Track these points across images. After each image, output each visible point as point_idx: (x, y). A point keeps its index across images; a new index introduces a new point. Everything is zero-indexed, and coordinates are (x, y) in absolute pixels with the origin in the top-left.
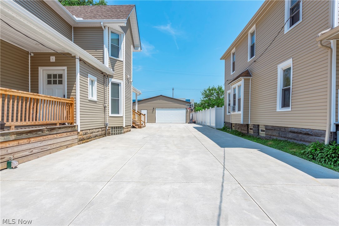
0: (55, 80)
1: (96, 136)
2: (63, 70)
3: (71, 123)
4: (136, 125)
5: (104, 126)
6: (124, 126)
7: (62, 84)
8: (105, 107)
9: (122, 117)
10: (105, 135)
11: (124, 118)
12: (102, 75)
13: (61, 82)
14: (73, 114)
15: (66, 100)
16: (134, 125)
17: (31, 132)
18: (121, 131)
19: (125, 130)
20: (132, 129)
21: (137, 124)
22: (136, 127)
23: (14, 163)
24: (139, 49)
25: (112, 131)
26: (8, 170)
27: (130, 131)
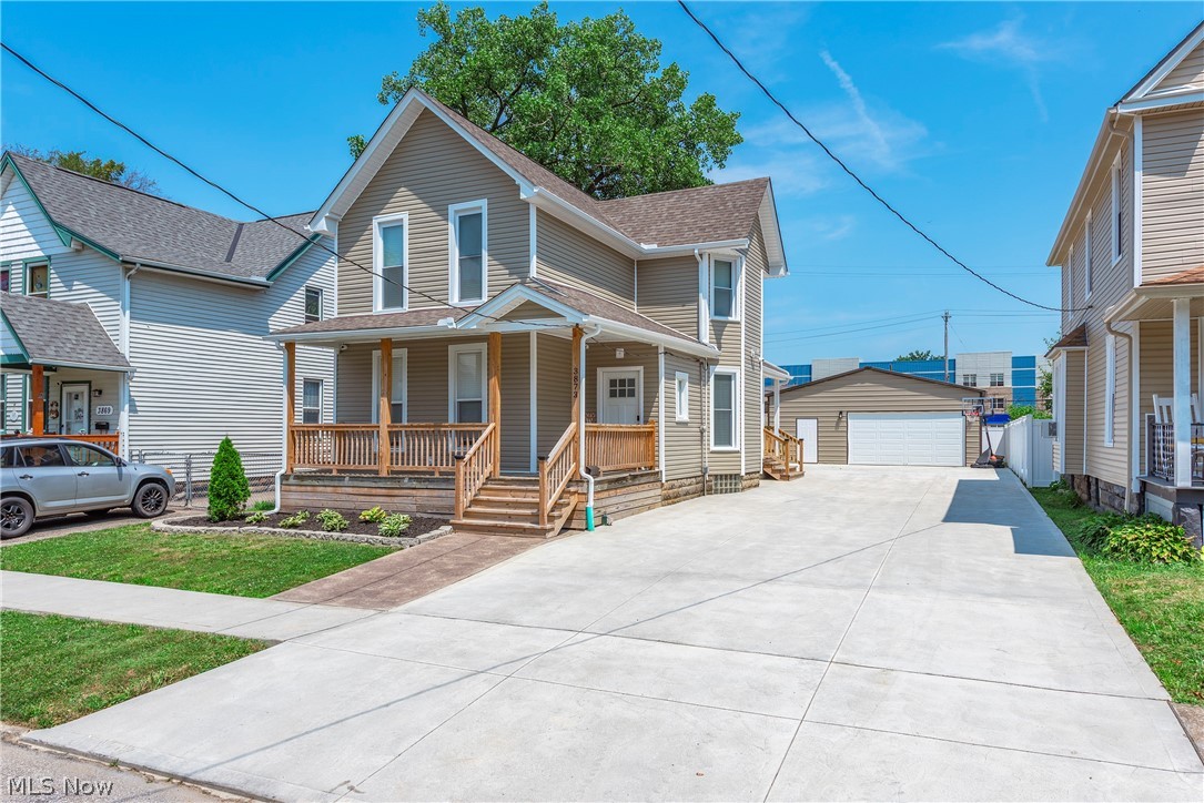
0: (621, 389)
1: (687, 493)
2: (637, 372)
3: (651, 468)
4: (774, 471)
5: (700, 474)
6: (743, 474)
7: (634, 396)
8: (702, 432)
9: (738, 452)
10: (701, 493)
11: (743, 455)
12: (698, 364)
13: (632, 394)
14: (654, 451)
15: (643, 428)
16: (769, 471)
17: (618, 480)
18: (736, 484)
19: (745, 483)
20: (762, 482)
21: (777, 467)
22: (773, 475)
23: (610, 519)
24: (782, 271)
25: (716, 484)
26: (603, 526)
27: (757, 485)
